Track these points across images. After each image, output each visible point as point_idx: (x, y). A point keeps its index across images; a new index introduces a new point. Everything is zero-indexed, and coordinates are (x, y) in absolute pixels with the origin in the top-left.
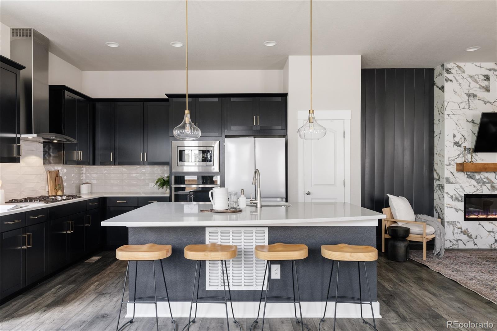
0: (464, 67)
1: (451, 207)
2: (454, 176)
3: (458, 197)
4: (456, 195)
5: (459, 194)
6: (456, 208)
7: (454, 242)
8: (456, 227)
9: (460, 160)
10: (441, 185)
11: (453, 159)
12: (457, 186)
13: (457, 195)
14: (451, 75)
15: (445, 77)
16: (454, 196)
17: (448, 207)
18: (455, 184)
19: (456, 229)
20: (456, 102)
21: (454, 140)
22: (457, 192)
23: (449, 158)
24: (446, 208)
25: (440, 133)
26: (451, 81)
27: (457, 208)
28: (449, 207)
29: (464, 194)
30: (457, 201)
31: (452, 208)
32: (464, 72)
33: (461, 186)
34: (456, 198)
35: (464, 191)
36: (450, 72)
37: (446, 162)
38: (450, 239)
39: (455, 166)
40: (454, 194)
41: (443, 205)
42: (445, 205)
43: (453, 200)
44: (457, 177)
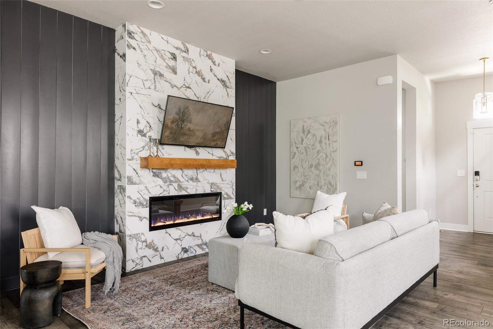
0: (149, 36)
1: (133, 215)
2: (137, 174)
3: (143, 201)
4: (140, 198)
5: (143, 198)
6: (139, 216)
7: (138, 261)
8: (141, 240)
9: (145, 154)
10: (123, 186)
11: (136, 151)
12: (142, 187)
13: (142, 199)
14: (134, 41)
15: (127, 42)
16: (138, 201)
17: (130, 216)
18: (138, 184)
19: (140, 243)
20: (140, 78)
21: (138, 127)
22: (141, 195)
23: (132, 150)
24: (127, 217)
25: (121, 117)
26: (134, 48)
27: (141, 216)
28: (132, 216)
29: (150, 197)
30: (141, 207)
31: (135, 216)
32: (149, 42)
33: (146, 187)
34: (140, 203)
35: (150, 193)
36: (133, 36)
37: (128, 156)
38: (133, 258)
39: (139, 162)
40: (138, 198)
41: (124, 213)
42: (127, 213)
43: (136, 206)
44: (141, 176)
